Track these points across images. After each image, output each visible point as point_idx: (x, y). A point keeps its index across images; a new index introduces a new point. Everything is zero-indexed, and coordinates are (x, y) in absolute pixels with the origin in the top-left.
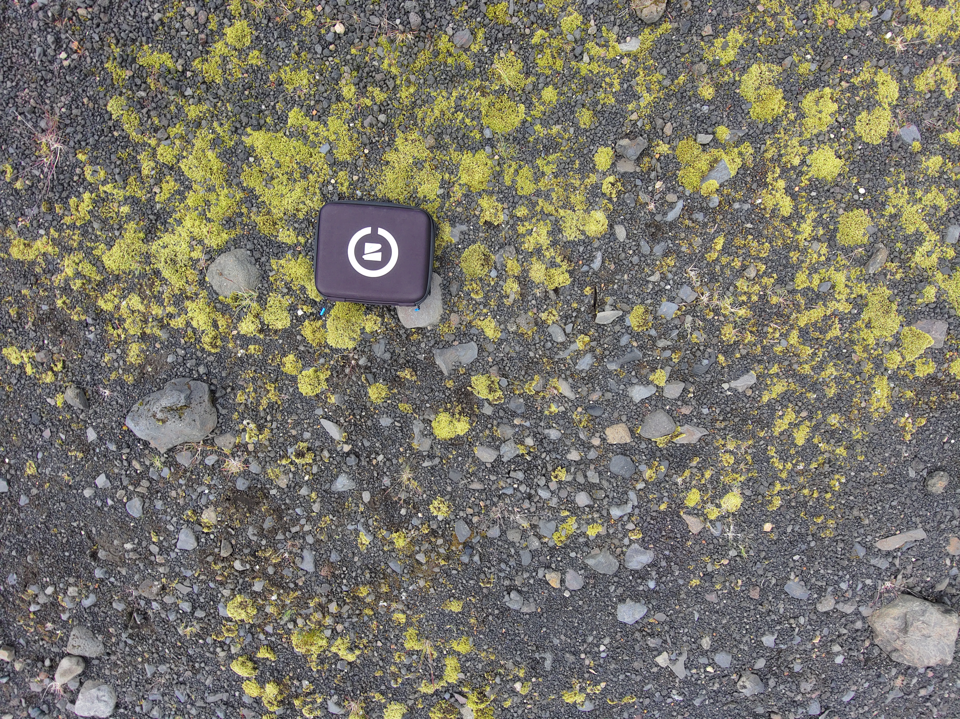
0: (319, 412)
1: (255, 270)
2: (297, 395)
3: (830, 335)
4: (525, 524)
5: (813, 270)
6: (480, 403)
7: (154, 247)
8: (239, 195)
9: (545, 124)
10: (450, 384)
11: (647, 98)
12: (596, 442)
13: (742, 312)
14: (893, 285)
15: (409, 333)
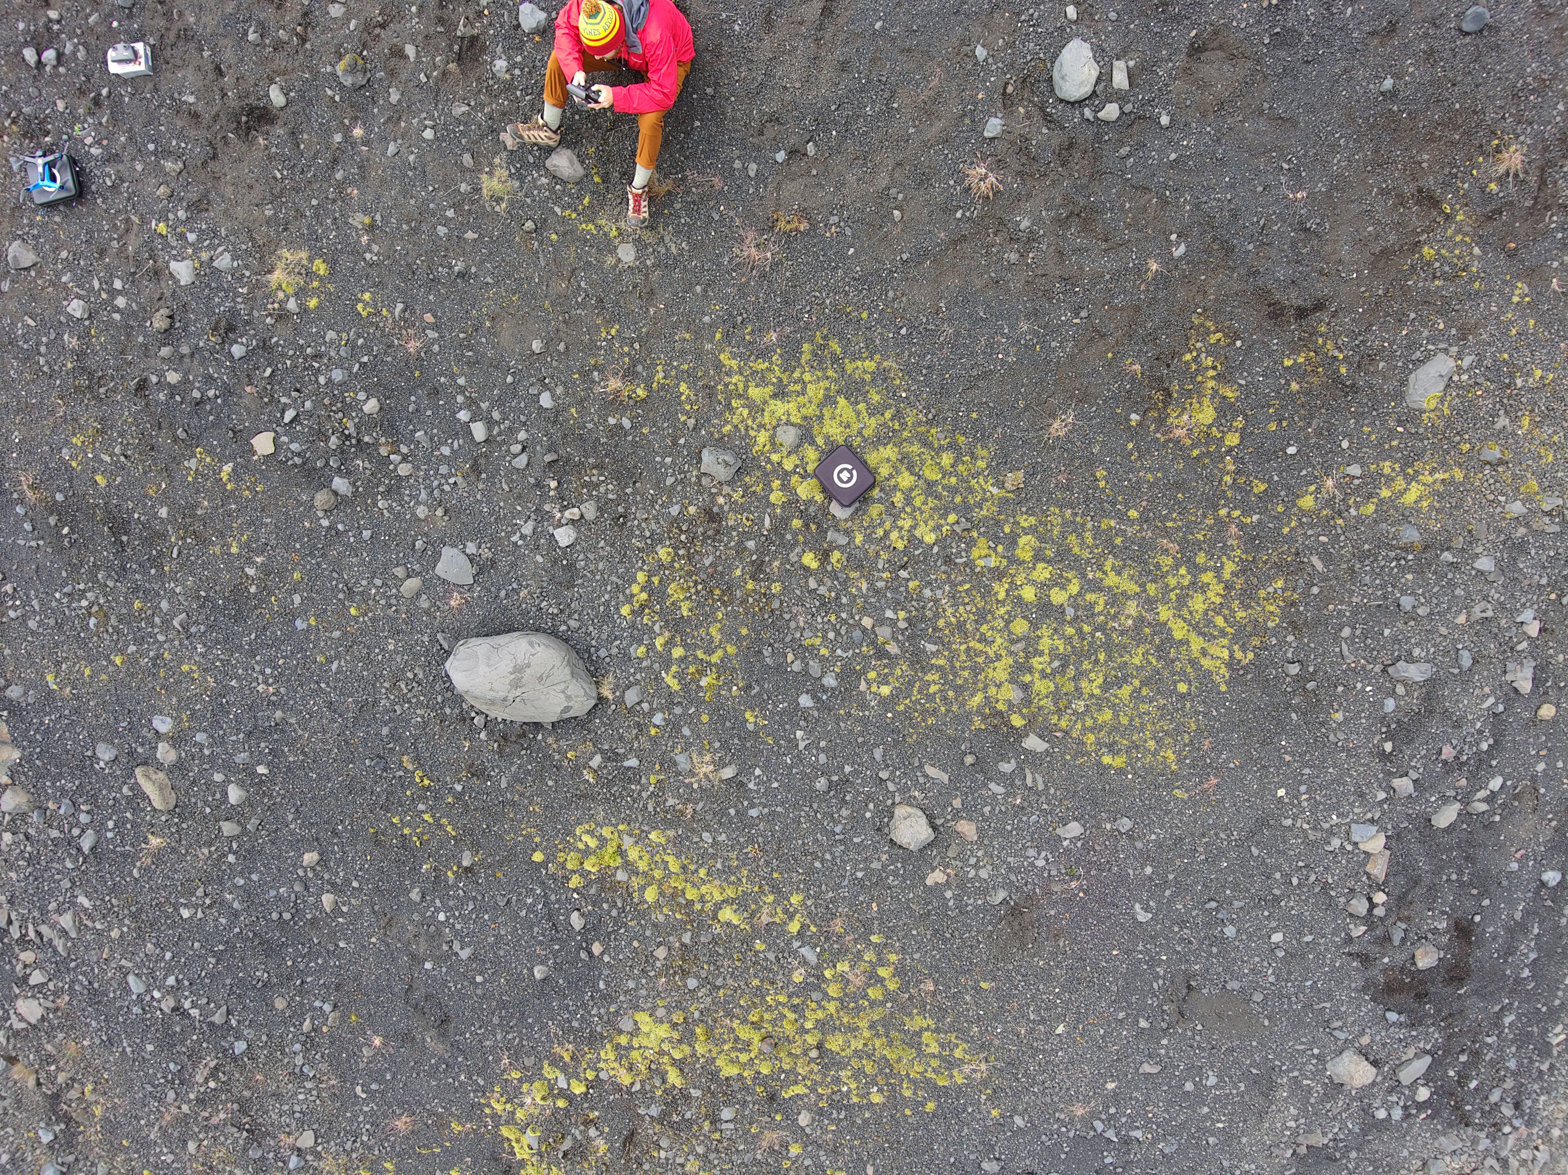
0: (769, 510)
1: (797, 441)
2: (767, 497)
3: (977, 659)
4: (801, 624)
5: (992, 628)
6: (829, 563)
7: (772, 402)
8: (818, 413)
9: (943, 488)
10: (825, 545)
11: (984, 512)
12: (857, 618)
13: (953, 619)
14: (1016, 662)
15: (829, 513)
